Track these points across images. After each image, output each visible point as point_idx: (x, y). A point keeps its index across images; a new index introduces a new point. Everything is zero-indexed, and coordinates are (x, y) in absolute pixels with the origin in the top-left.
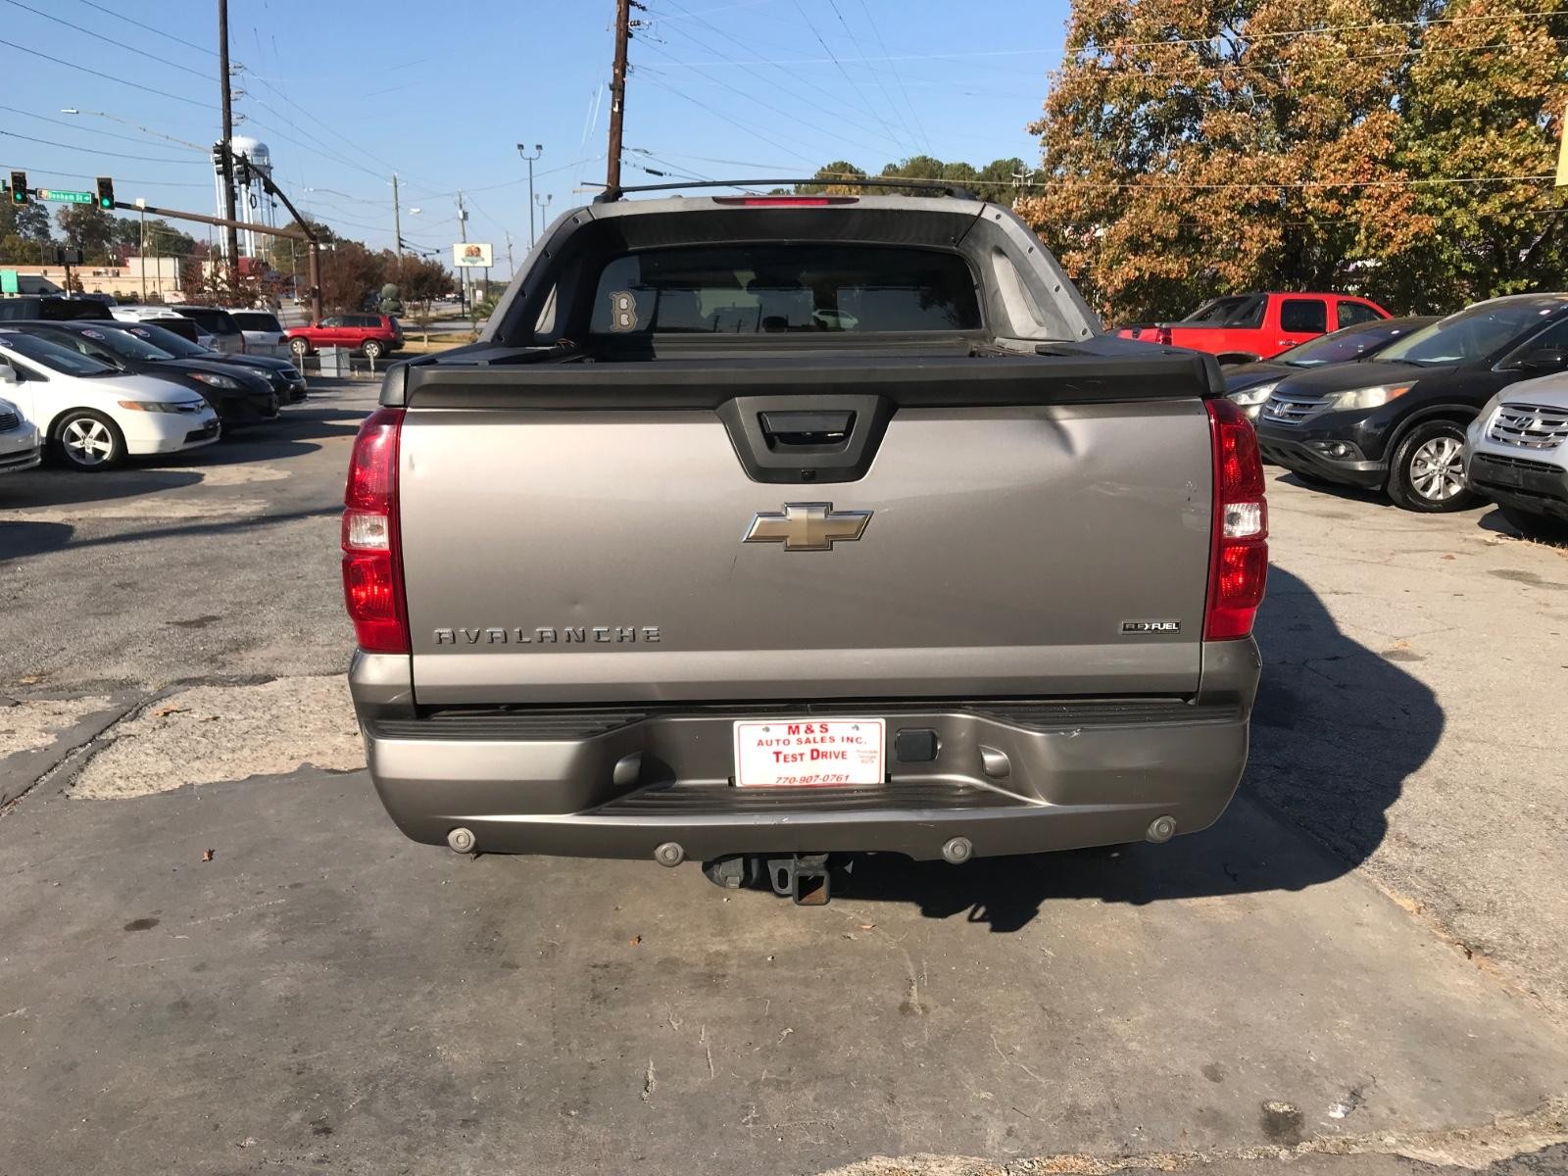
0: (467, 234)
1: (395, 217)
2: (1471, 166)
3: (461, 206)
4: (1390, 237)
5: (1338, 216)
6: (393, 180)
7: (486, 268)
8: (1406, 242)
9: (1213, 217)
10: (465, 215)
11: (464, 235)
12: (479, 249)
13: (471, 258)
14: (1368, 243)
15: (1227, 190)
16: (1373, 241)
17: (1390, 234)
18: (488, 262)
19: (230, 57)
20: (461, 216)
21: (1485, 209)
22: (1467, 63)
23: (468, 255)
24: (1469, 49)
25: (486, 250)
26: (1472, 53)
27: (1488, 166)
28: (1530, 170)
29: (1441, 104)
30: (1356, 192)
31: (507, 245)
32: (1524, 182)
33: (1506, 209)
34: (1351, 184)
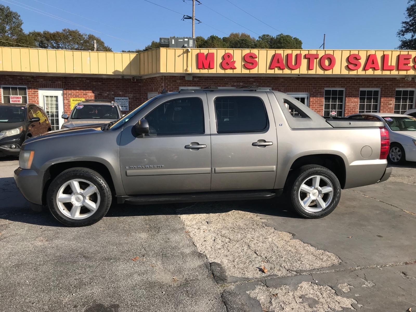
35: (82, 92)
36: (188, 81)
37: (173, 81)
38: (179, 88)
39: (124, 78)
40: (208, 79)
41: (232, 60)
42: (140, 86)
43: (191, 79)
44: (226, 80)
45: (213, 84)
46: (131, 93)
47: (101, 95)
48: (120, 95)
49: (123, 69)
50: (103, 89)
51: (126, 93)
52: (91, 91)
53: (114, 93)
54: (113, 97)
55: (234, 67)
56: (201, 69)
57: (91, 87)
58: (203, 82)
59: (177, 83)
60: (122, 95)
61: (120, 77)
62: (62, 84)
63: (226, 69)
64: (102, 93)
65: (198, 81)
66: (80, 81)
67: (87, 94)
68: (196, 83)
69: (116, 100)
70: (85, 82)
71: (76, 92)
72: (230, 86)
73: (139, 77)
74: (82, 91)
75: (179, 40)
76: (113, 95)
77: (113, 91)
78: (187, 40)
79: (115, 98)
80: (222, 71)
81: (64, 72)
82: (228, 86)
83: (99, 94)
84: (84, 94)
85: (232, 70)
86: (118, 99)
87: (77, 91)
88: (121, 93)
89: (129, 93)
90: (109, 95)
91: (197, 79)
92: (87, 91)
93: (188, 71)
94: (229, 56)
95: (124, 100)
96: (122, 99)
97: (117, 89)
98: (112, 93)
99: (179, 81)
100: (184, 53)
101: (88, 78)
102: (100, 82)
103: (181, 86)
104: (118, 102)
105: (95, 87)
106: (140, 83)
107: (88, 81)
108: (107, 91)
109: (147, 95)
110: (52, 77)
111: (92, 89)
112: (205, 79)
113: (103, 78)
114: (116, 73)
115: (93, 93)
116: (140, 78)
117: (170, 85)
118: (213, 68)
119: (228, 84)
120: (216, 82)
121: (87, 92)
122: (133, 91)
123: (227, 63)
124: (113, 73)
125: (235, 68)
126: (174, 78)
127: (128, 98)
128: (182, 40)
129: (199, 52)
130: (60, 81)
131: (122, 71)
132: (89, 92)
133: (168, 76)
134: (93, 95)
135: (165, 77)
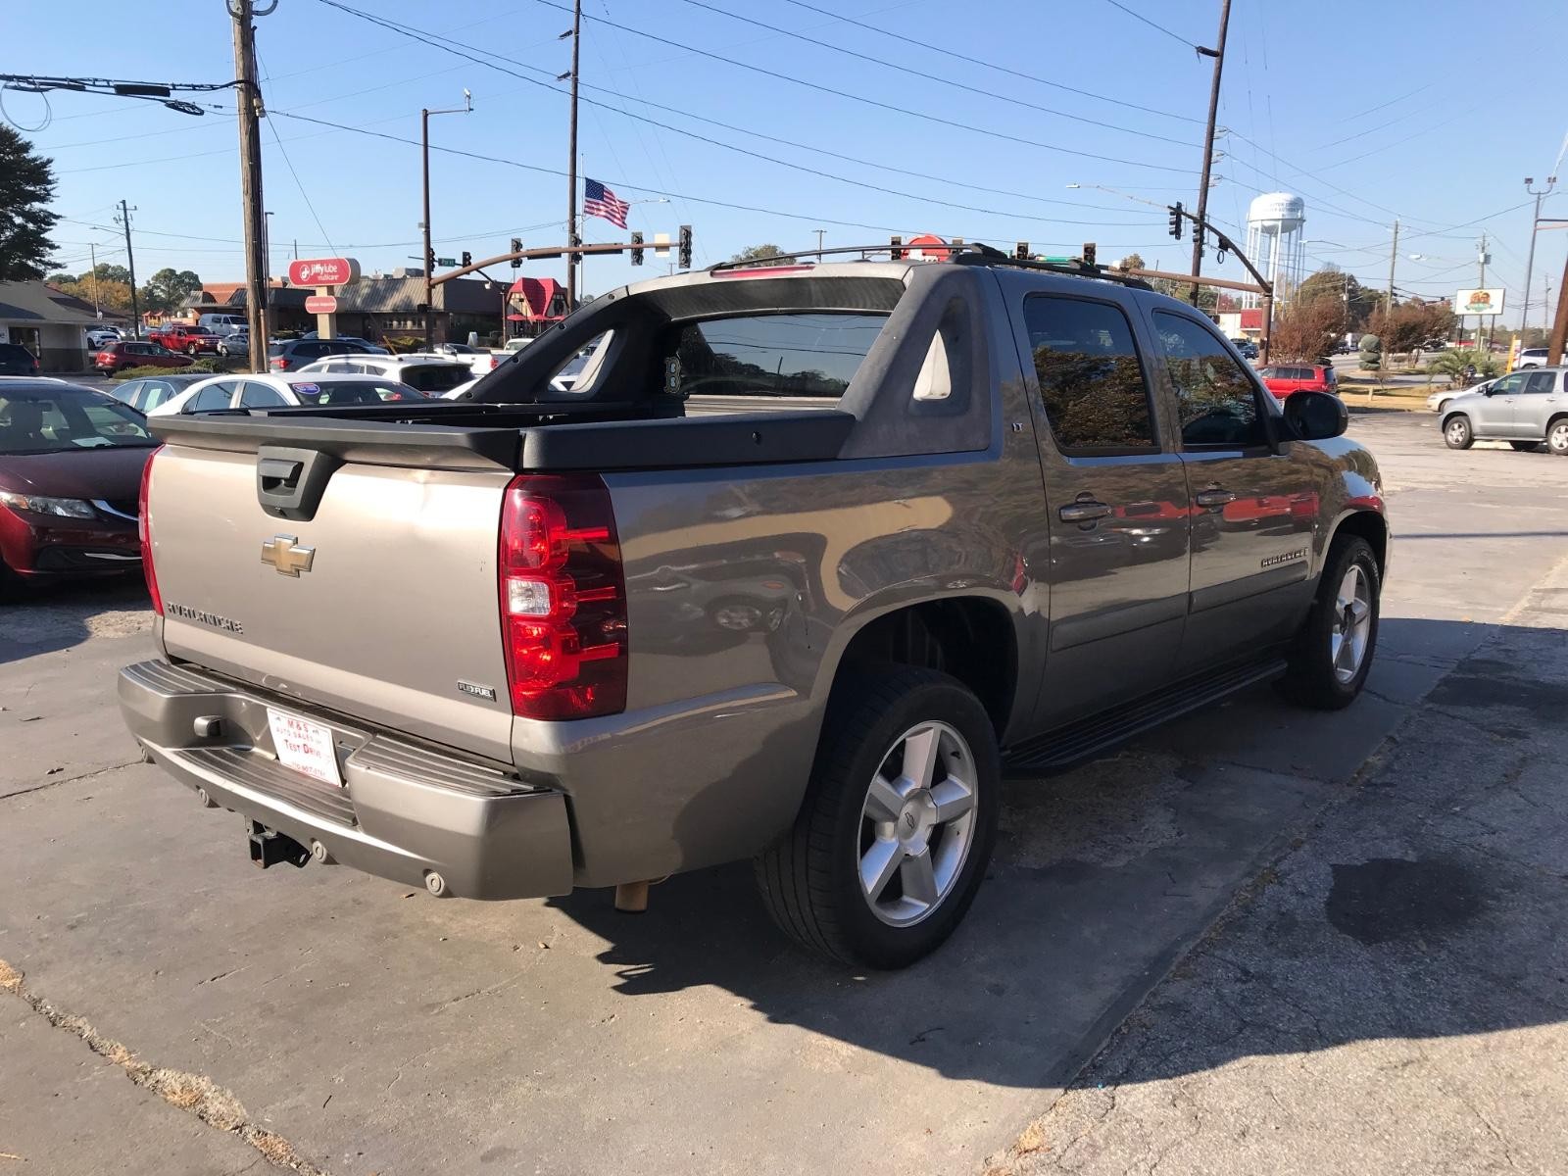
0: (1485, 278)
1: (1391, 264)
3: (1483, 248)
6: (1394, 227)
7: (1494, 315)
10: (1487, 259)
11: (1482, 280)
12: (1488, 295)
13: (1476, 305)
18: (1497, 309)
19: (1217, 123)
20: (1482, 260)
23: (1472, 302)
25: (1496, 297)
31: (1545, 289)
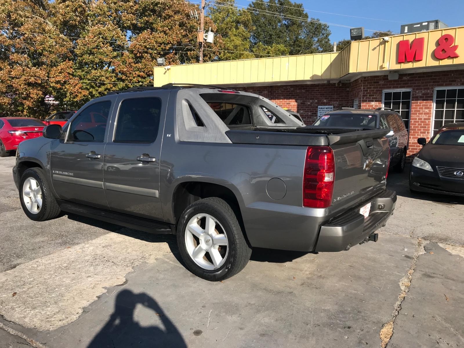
2: (95, 78)
4: (77, 96)
5: (61, 89)
8: (81, 97)
9: (19, 86)
14: (71, 97)
15: (23, 78)
16: (72, 96)
17: (77, 95)
21: (100, 90)
22: (90, 51)
24: (91, 47)
26: (92, 48)
27: (100, 78)
28: (110, 80)
29: (85, 61)
30: (65, 82)
32: (109, 83)
33: (106, 90)
34: (64, 80)
35: (285, 102)
36: (395, 81)
37: (374, 82)
38: (383, 91)
39: (330, 83)
40: (424, 77)
41: (453, 43)
42: (348, 91)
43: (396, 77)
44: (452, 75)
45: (431, 82)
46: (337, 101)
47: (304, 103)
48: (324, 103)
49: (322, 73)
50: (307, 97)
51: (331, 101)
52: (294, 100)
53: (318, 101)
54: (316, 105)
55: (455, 54)
56: (403, 62)
57: (294, 95)
58: (416, 80)
59: (380, 85)
60: (327, 103)
61: (325, 82)
62: (268, 94)
63: (442, 59)
64: (305, 101)
65: (408, 80)
66: (285, 89)
67: (290, 104)
68: (406, 84)
69: (320, 109)
70: (289, 90)
71: (280, 102)
72: (459, 84)
73: (347, 80)
74: (286, 100)
75: (415, 26)
76: (316, 103)
77: (316, 99)
78: (426, 23)
79: (319, 107)
80: (436, 63)
81: (264, 81)
82: (456, 84)
83: (301, 103)
84: (287, 104)
85: (451, 60)
86: (322, 108)
87: (281, 100)
88: (325, 101)
89: (334, 101)
90: (311, 103)
91: (408, 77)
92: (290, 100)
93: (384, 68)
94: (446, 39)
95: (328, 109)
96: (326, 108)
97: (321, 97)
98: (316, 101)
99: (382, 82)
100: (381, 44)
101: (292, 85)
102: (304, 89)
103: (384, 88)
104: (321, 111)
105: (299, 95)
106: (348, 87)
107: (292, 89)
108: (311, 99)
109: (353, 102)
110: (260, 87)
111: (295, 97)
112: (419, 77)
113: (307, 85)
114: (315, 78)
115: (296, 101)
116: (349, 82)
117: (371, 88)
118: (421, 60)
119: (455, 81)
120: (436, 79)
121: (290, 102)
122: (339, 98)
123: (443, 50)
124: (310, 78)
125: (456, 57)
126: (376, 79)
127: (332, 106)
128: (419, 25)
129: (402, 40)
130: (267, 90)
131: (320, 75)
132: (292, 102)
133: (368, 77)
134: (296, 104)
135: (365, 78)
